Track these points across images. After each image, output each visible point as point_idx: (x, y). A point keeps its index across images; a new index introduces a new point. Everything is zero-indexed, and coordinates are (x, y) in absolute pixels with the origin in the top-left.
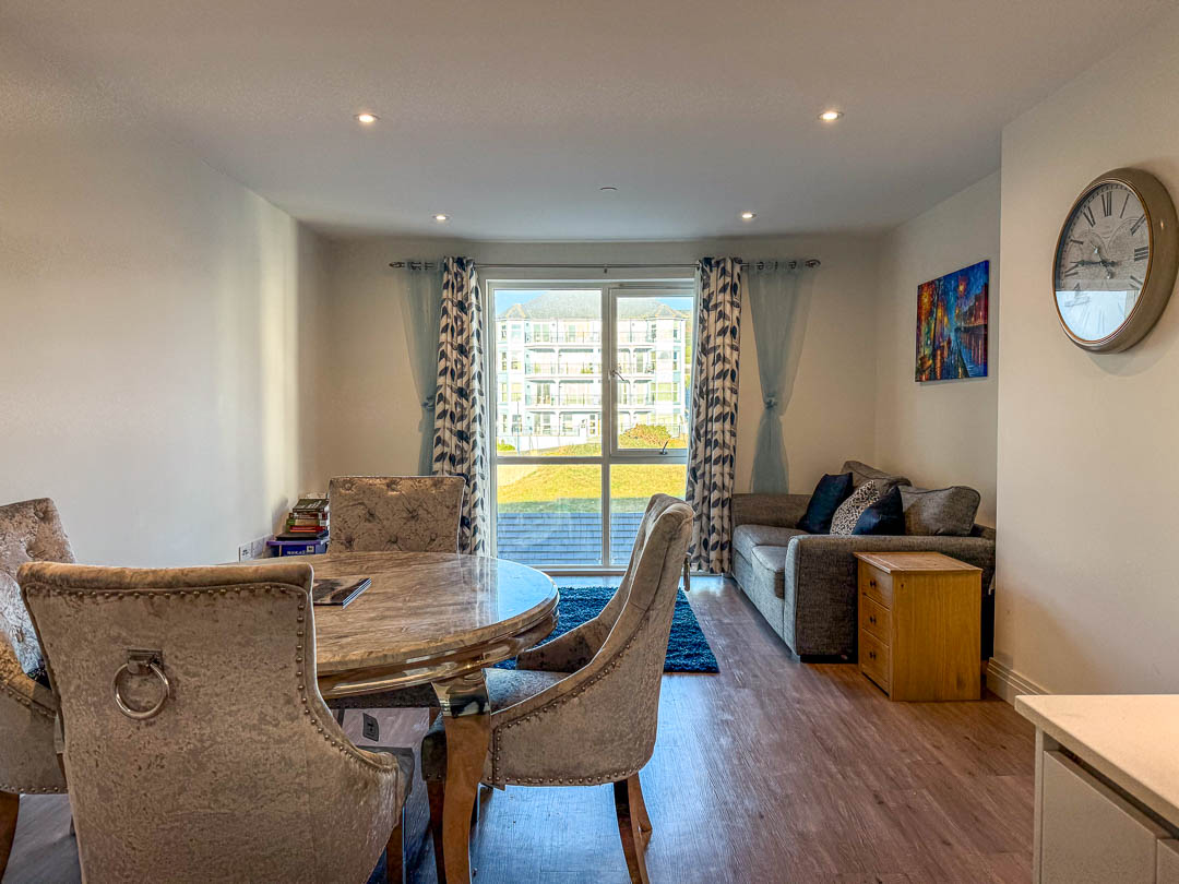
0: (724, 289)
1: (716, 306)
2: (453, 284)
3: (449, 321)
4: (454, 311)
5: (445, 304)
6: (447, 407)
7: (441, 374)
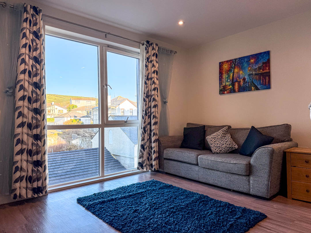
0: (153, 55)
1: (151, 61)
2: (30, 20)
3: (27, 41)
4: (31, 36)
5: (25, 31)
6: (26, 93)
7: (22, 73)
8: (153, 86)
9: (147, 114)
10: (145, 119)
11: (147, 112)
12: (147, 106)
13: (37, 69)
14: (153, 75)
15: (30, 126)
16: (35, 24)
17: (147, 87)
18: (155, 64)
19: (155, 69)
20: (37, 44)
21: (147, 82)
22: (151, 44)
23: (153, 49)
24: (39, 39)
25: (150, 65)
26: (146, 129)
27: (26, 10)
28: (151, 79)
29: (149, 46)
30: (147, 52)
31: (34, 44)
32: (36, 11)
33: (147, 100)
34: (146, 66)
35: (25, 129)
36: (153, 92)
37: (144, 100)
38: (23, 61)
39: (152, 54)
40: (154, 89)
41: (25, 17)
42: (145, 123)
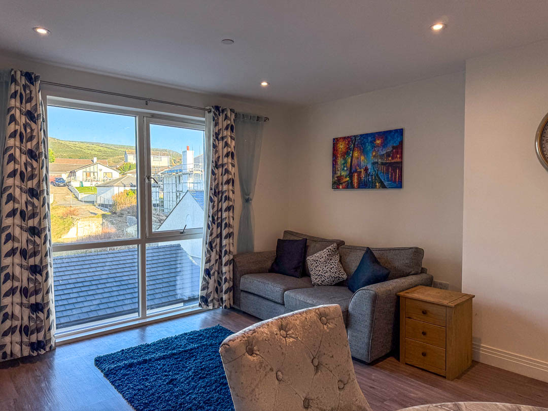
0: (227, 128)
1: (223, 138)
2: (21, 95)
3: (17, 127)
4: (23, 119)
5: (13, 112)
6: (17, 206)
7: (10, 176)
8: (225, 178)
9: (215, 220)
10: (212, 229)
11: (216, 218)
12: (215, 209)
13: (33, 168)
14: (225, 160)
15: (24, 253)
16: (29, 100)
17: (215, 179)
18: (229, 142)
19: (229, 150)
20: (32, 130)
21: (216, 171)
22: (223, 111)
23: (226, 118)
24: (35, 123)
25: (221, 145)
26: (214, 245)
27: (14, 80)
28: (223, 165)
29: (219, 115)
30: (216, 124)
31: (28, 130)
32: (30, 78)
33: (216, 199)
34: (215, 146)
35: (17, 259)
36: (225, 187)
37: (211, 200)
38: (12, 158)
39: (225, 125)
40: (228, 182)
41: (13, 91)
42: (211, 235)
